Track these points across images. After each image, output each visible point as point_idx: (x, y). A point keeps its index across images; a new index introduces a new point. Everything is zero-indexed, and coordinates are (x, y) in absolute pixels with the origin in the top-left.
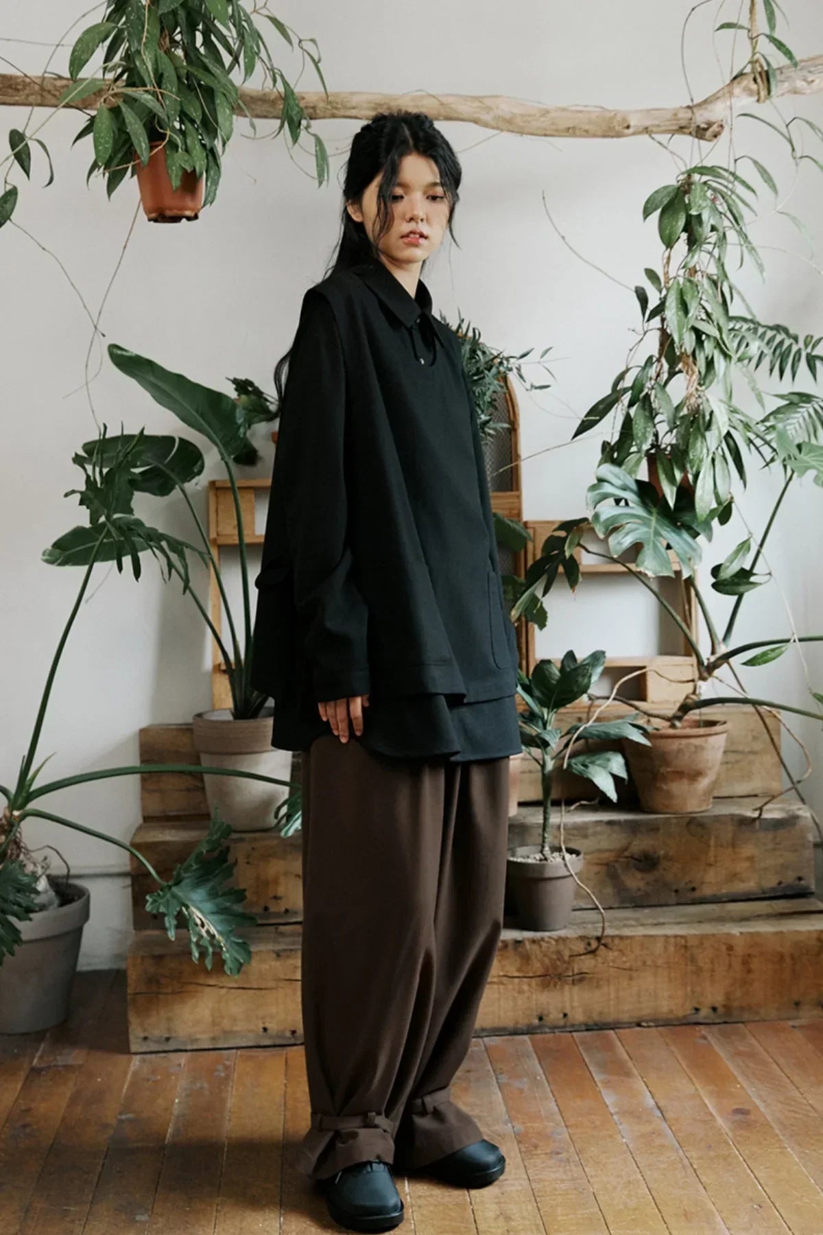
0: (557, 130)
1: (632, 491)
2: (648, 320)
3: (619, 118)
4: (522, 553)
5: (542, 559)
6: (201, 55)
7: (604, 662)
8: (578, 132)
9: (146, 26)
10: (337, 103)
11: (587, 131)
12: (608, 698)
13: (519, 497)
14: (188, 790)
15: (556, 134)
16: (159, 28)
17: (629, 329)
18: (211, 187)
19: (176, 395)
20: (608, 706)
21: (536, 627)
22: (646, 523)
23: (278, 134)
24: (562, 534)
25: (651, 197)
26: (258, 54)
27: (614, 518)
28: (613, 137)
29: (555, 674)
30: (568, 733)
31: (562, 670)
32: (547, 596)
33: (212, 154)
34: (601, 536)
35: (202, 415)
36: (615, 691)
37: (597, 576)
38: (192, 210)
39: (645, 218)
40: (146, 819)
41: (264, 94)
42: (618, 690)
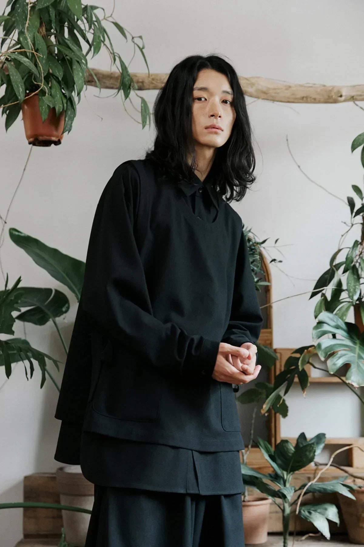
0: (296, 99)
1: (342, 329)
2: (354, 217)
3: (335, 90)
4: (273, 368)
5: (284, 371)
6: (66, 39)
7: (325, 441)
8: (309, 100)
9: (29, 16)
10: (157, 80)
11: (315, 99)
12: (326, 465)
13: (271, 333)
14: (53, 518)
15: (295, 101)
16: (39, 21)
17: (342, 222)
18: (68, 121)
19: (52, 262)
20: (327, 470)
21: (281, 416)
22: (351, 350)
23: (117, 95)
24: (298, 355)
25: (356, 138)
26: (103, 42)
27: (331, 347)
28: (331, 103)
29: (291, 449)
30: (300, 489)
31: (297, 447)
32: (286, 395)
33: (70, 100)
34: (323, 359)
35: (67, 275)
36: (332, 459)
37: (320, 385)
38: (57, 137)
39: (352, 151)
40: (27, 536)
41: (112, 74)
42: (334, 458)
